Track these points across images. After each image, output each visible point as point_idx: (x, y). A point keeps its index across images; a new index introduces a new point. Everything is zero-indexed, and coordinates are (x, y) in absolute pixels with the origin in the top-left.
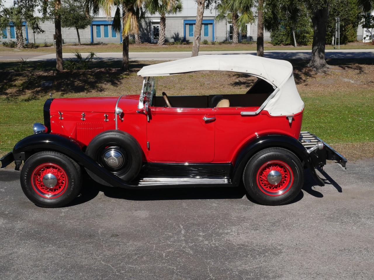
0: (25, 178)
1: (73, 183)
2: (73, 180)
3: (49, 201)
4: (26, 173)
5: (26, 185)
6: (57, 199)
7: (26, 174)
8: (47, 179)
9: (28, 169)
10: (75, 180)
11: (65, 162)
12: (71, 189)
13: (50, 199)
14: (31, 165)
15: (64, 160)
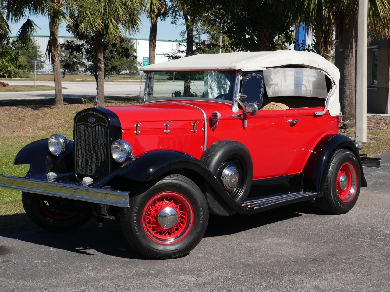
0: (135, 222)
1: (202, 213)
2: (201, 209)
3: (172, 248)
4: (135, 214)
5: (137, 232)
6: (183, 242)
7: (135, 216)
8: (165, 217)
9: (137, 208)
10: (203, 207)
11: (188, 185)
12: (201, 222)
13: (173, 244)
14: (141, 201)
15: (185, 182)
